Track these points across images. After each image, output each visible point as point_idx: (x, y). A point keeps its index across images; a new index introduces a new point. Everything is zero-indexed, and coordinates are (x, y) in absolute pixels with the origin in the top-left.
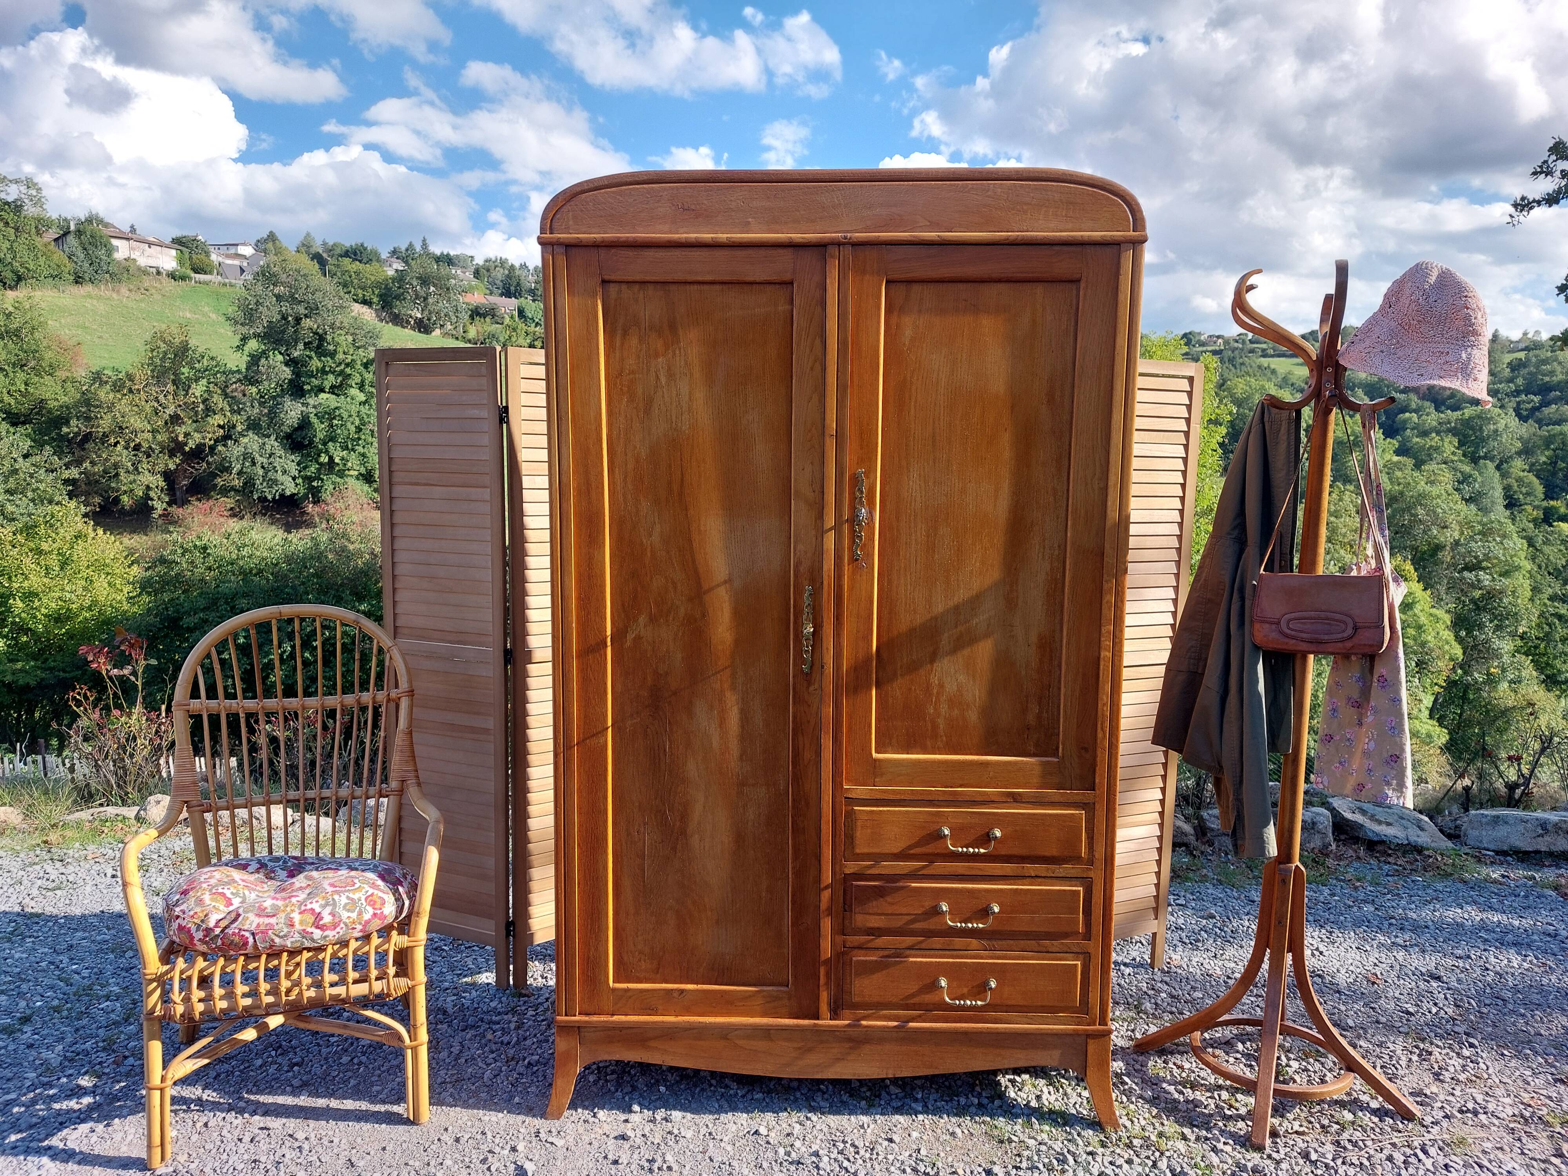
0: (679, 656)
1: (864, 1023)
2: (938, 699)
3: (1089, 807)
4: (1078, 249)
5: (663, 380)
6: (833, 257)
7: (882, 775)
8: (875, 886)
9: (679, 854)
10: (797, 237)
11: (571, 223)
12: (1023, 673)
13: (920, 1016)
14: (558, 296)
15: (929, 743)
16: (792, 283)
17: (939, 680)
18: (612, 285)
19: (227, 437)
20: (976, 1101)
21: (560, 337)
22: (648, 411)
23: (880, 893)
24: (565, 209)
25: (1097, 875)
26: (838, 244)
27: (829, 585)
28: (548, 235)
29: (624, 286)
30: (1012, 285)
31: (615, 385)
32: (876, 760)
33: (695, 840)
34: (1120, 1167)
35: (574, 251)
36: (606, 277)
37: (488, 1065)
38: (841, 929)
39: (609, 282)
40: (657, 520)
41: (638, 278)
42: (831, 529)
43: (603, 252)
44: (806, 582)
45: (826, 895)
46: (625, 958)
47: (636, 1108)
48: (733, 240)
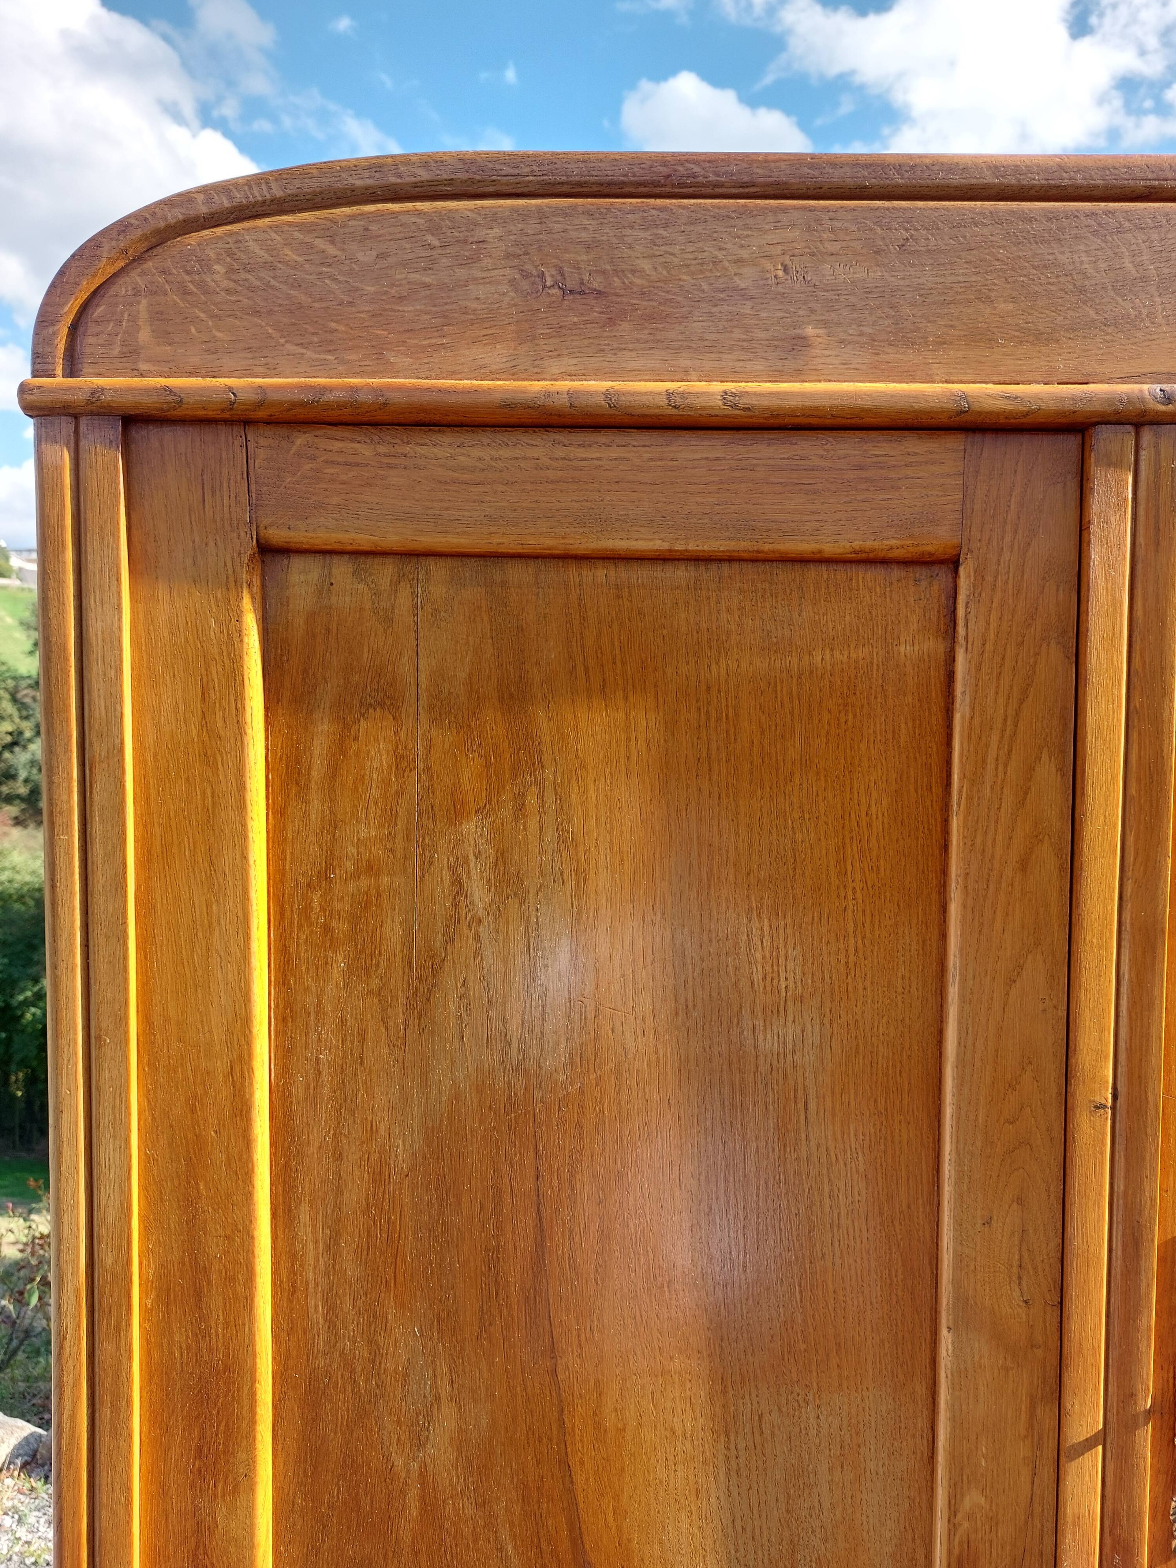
6: (1118, 464)
11: (144, 335)
14: (91, 602)
16: (953, 563)
18: (297, 563)
21: (97, 749)
24: (122, 288)
26: (1139, 420)
28: (59, 380)
29: (342, 569)
31: (306, 911)
35: (143, 435)
36: (277, 535)
39: (286, 551)
40: (444, 1390)
41: (393, 537)
42: (1088, 1445)
43: (262, 441)
48: (745, 401)
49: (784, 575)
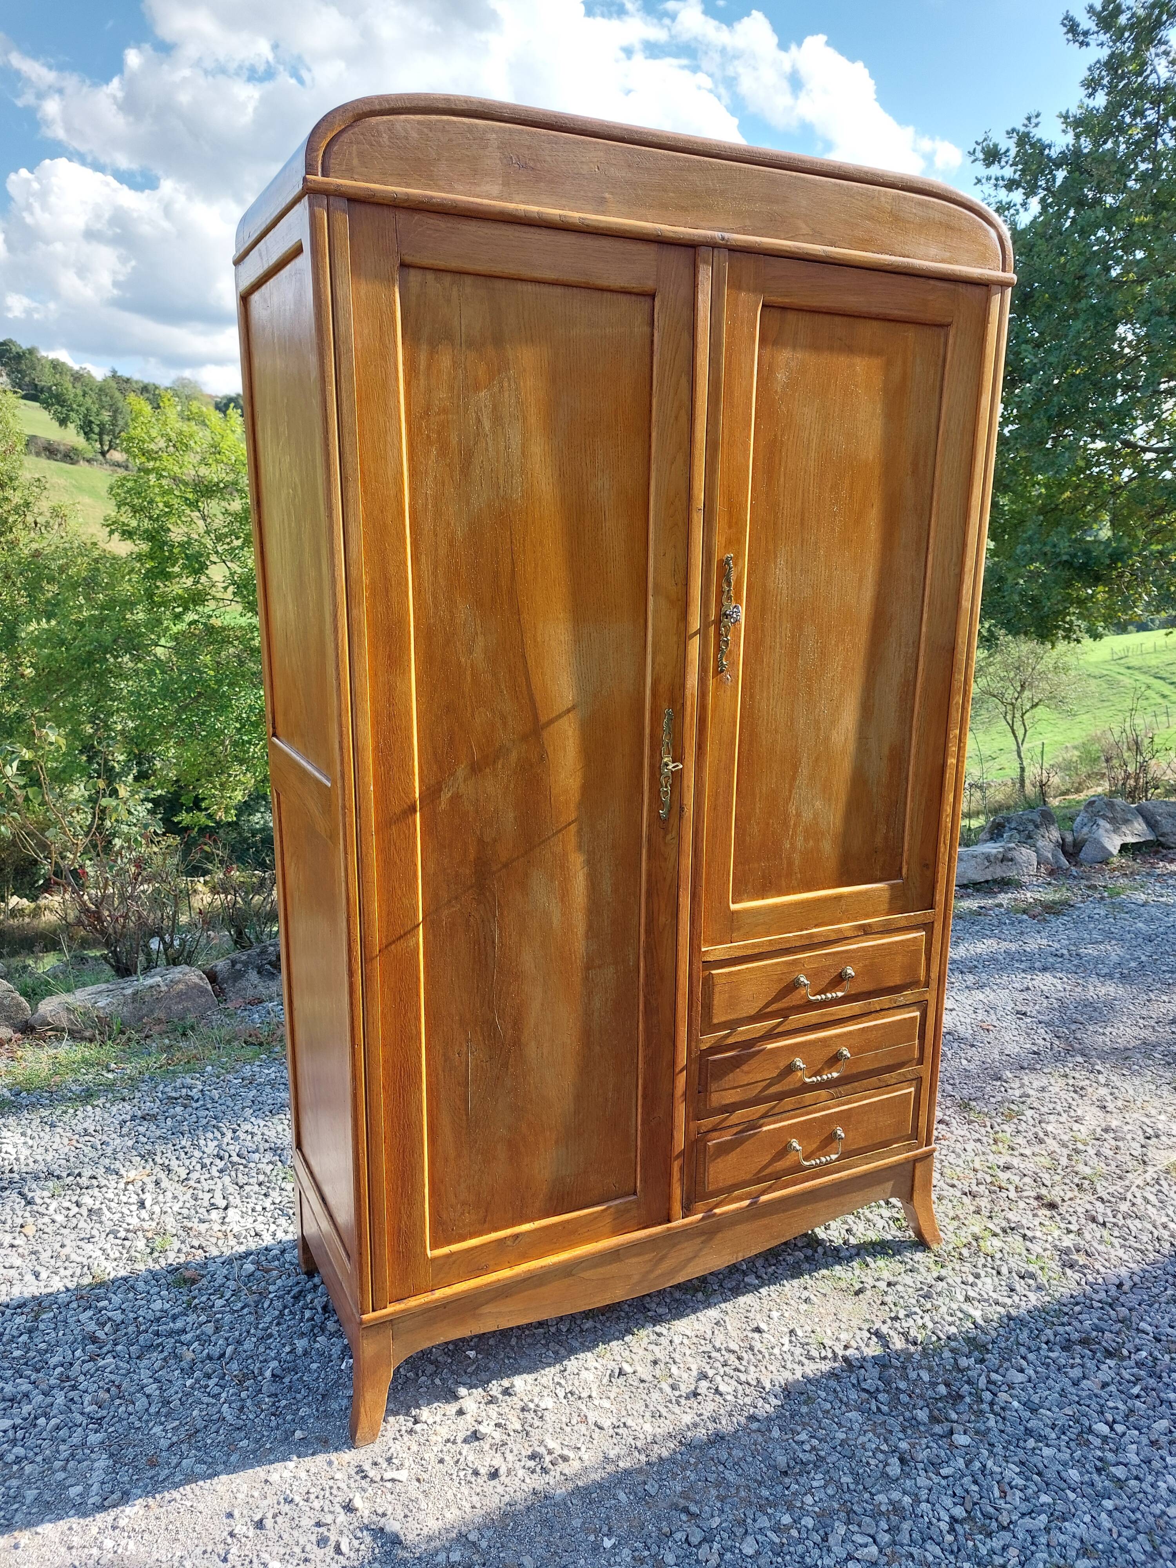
0: (511, 815)
1: (717, 1211)
2: (794, 831)
3: (928, 927)
4: (951, 286)
5: (487, 424)
6: (707, 263)
7: (739, 929)
8: (732, 1057)
9: (511, 1070)
11: (355, 161)
12: (875, 790)
13: (770, 1187)
15: (784, 883)
16: (653, 296)
17: (797, 809)
18: (415, 272)
21: (343, 349)
22: (466, 470)
23: (736, 1063)
24: (345, 137)
25: (931, 997)
26: (713, 245)
27: (692, 705)
28: (317, 178)
29: (430, 277)
30: (887, 324)
31: (420, 428)
32: (733, 912)
33: (531, 1051)
35: (358, 210)
36: (408, 259)
38: (695, 1115)
39: (411, 266)
40: (479, 629)
41: (454, 264)
42: (695, 634)
43: (401, 216)
44: (665, 705)
45: (682, 1079)
46: (445, 1216)
47: (462, 1391)
48: (587, 222)
49: (596, 295)
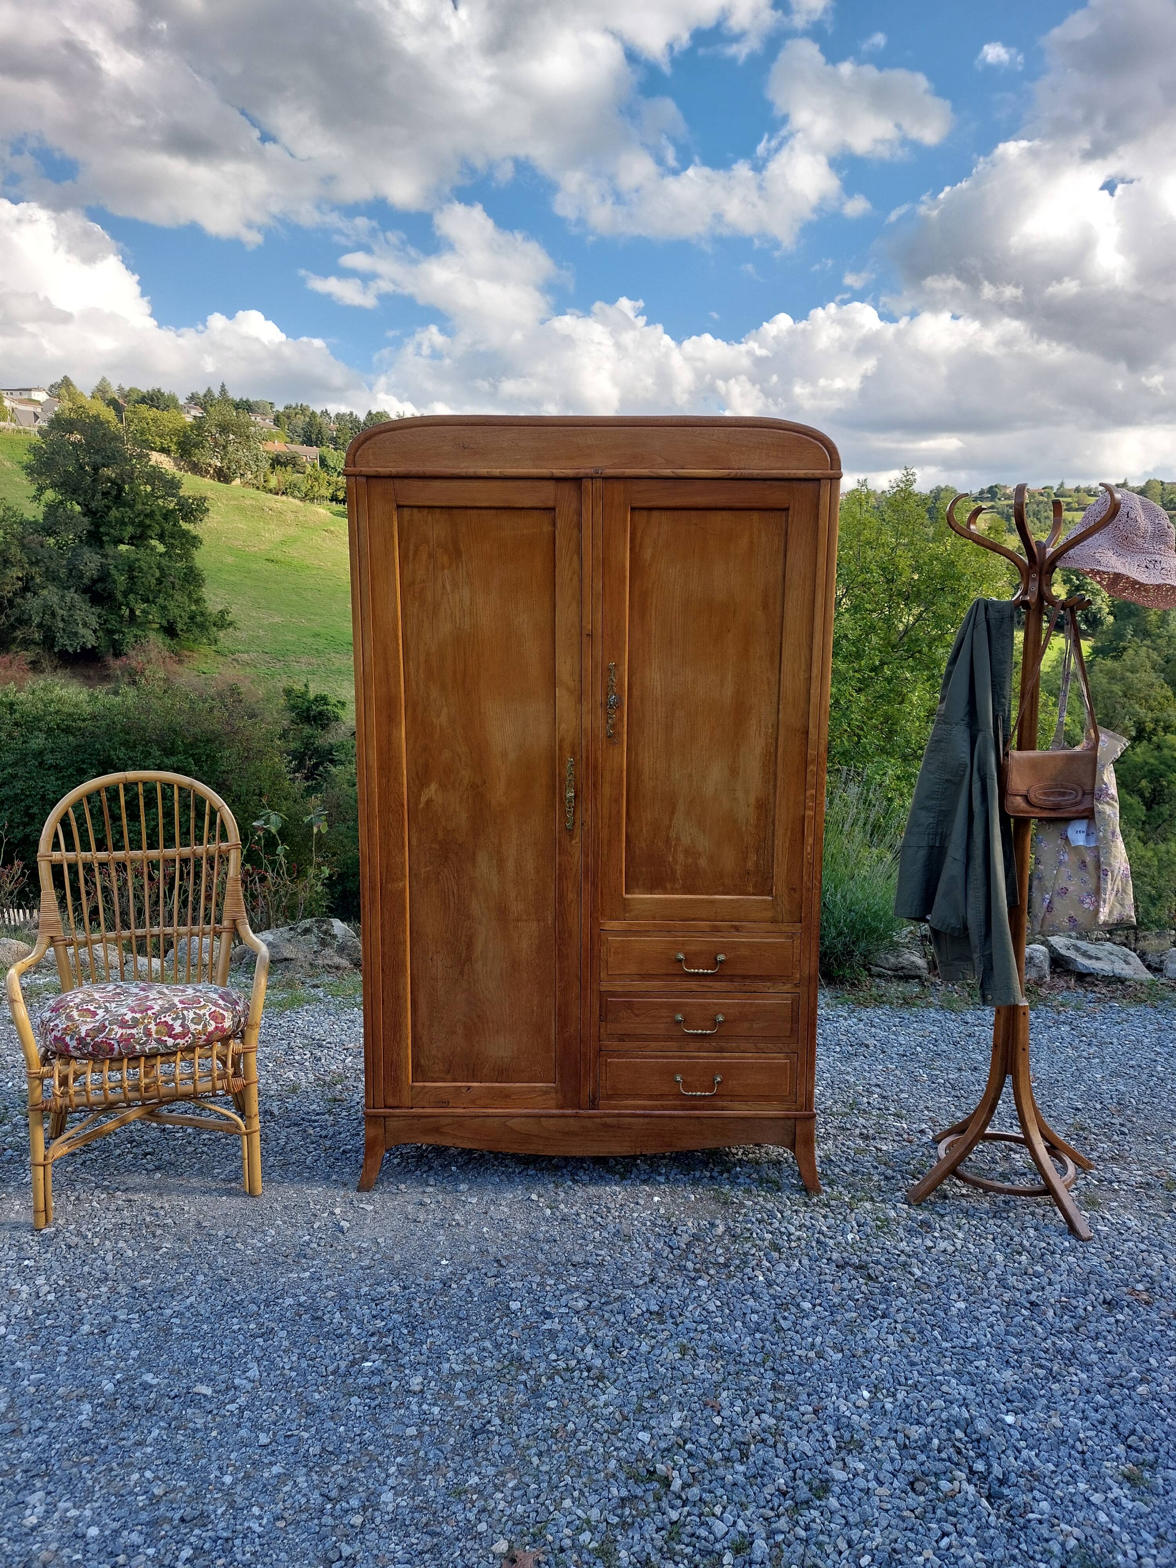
0: (464, 815)
2: (675, 850)
3: (798, 937)
4: (786, 484)
5: (449, 588)
6: (587, 488)
7: (631, 911)
8: (625, 1001)
9: (465, 977)
10: (557, 472)
11: (371, 458)
12: (744, 828)
13: (663, 1105)
14: (360, 519)
15: (669, 886)
16: (554, 510)
17: (677, 835)
18: (406, 509)
19: (26, 589)
20: (708, 1174)
22: (436, 613)
23: (628, 1006)
24: (364, 446)
25: (803, 991)
26: (591, 478)
27: (587, 757)
28: (351, 469)
31: (409, 591)
32: (625, 899)
33: (479, 967)
34: (817, 1220)
35: (373, 482)
36: (401, 503)
37: (310, 1153)
39: (403, 506)
40: (444, 703)
41: (427, 503)
43: (397, 482)
44: (568, 755)
46: (421, 1063)
49: (517, 512)
